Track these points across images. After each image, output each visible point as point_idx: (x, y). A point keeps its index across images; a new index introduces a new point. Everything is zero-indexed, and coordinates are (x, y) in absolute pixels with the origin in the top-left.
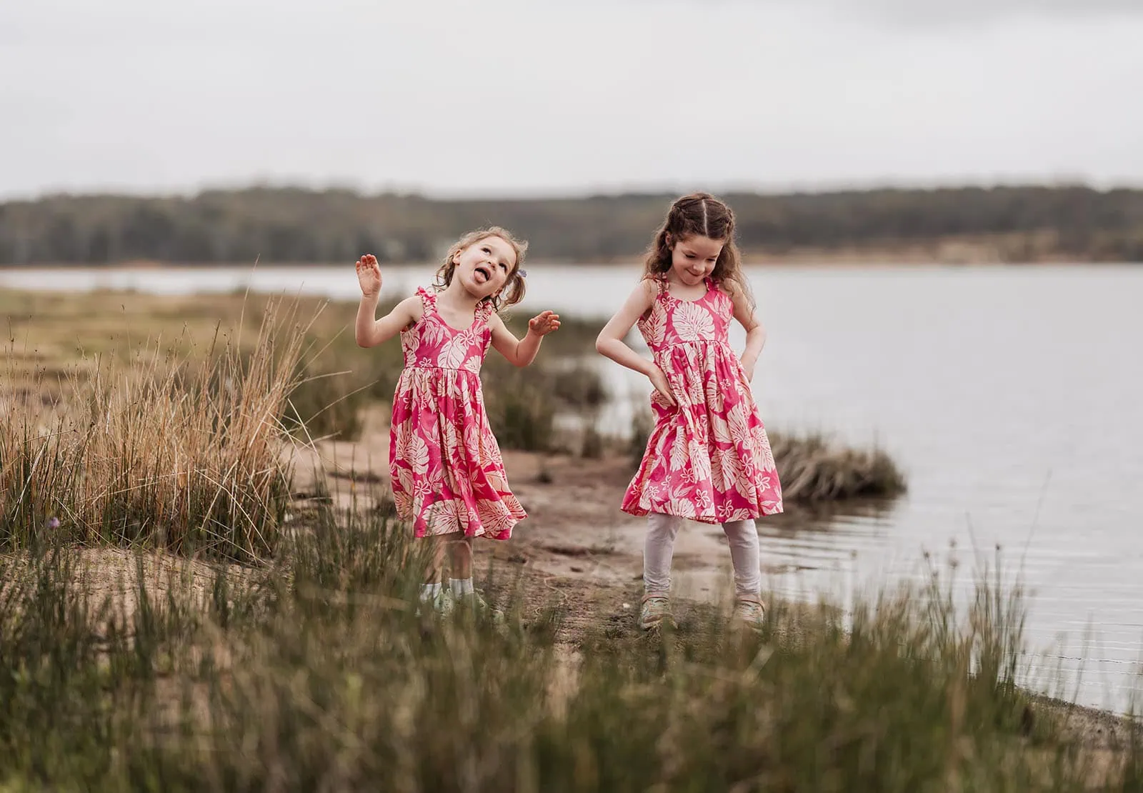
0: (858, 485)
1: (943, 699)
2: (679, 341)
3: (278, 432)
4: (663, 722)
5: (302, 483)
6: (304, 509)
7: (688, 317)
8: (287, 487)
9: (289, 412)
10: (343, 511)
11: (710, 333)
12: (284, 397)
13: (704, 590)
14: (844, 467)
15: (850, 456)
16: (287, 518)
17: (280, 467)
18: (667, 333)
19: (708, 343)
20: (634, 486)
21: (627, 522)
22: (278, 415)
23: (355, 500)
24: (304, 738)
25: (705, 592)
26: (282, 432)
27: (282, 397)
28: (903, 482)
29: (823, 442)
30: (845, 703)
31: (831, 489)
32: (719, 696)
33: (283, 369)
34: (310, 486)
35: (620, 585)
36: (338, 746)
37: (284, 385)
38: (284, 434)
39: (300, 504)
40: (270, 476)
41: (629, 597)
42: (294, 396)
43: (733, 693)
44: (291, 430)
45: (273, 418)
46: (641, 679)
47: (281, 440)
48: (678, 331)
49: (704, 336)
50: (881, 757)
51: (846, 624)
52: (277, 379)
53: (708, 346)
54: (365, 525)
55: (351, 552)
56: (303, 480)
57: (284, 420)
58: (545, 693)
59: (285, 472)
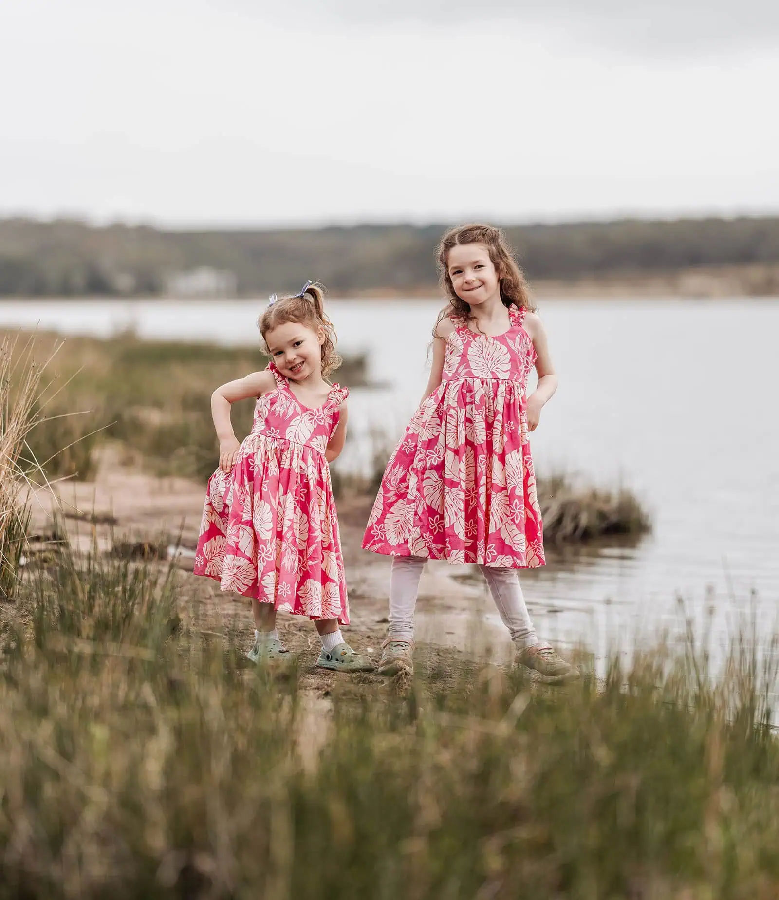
0: (604, 525)
1: (702, 750)
2: (469, 374)
3: (14, 473)
4: (414, 774)
5: (37, 525)
6: (40, 551)
7: (485, 352)
8: (23, 530)
9: (25, 453)
10: (83, 555)
11: (505, 372)
12: (20, 438)
13: (448, 633)
14: (589, 506)
15: (594, 496)
16: (23, 561)
17: (16, 510)
18: (460, 364)
19: (500, 382)
20: (375, 525)
21: (369, 563)
22: (13, 456)
23: (96, 543)
24: (49, 790)
25: (451, 636)
26: (18, 474)
27: (17, 439)
28: (649, 523)
29: (567, 481)
30: (602, 754)
31: (576, 528)
32: (471, 747)
33: (18, 410)
34: (45, 529)
35: (363, 629)
36: (84, 800)
37: (19, 427)
38: (20, 476)
39: (37, 546)
40: (5, 519)
41: (373, 641)
42: (30, 436)
43: (486, 742)
44: (27, 472)
45: (8, 460)
46: (393, 729)
47: (17, 482)
48: (472, 365)
49: (498, 374)
50: (639, 808)
51: (601, 670)
52: (13, 420)
53: (500, 385)
54: (107, 569)
55: (91, 598)
56: (39, 522)
57: (19, 462)
58: (294, 743)
59: (21, 514)
